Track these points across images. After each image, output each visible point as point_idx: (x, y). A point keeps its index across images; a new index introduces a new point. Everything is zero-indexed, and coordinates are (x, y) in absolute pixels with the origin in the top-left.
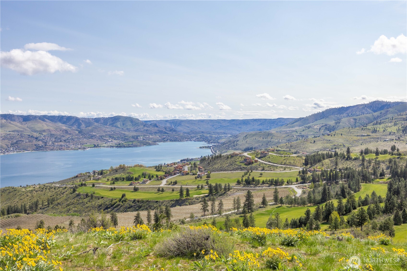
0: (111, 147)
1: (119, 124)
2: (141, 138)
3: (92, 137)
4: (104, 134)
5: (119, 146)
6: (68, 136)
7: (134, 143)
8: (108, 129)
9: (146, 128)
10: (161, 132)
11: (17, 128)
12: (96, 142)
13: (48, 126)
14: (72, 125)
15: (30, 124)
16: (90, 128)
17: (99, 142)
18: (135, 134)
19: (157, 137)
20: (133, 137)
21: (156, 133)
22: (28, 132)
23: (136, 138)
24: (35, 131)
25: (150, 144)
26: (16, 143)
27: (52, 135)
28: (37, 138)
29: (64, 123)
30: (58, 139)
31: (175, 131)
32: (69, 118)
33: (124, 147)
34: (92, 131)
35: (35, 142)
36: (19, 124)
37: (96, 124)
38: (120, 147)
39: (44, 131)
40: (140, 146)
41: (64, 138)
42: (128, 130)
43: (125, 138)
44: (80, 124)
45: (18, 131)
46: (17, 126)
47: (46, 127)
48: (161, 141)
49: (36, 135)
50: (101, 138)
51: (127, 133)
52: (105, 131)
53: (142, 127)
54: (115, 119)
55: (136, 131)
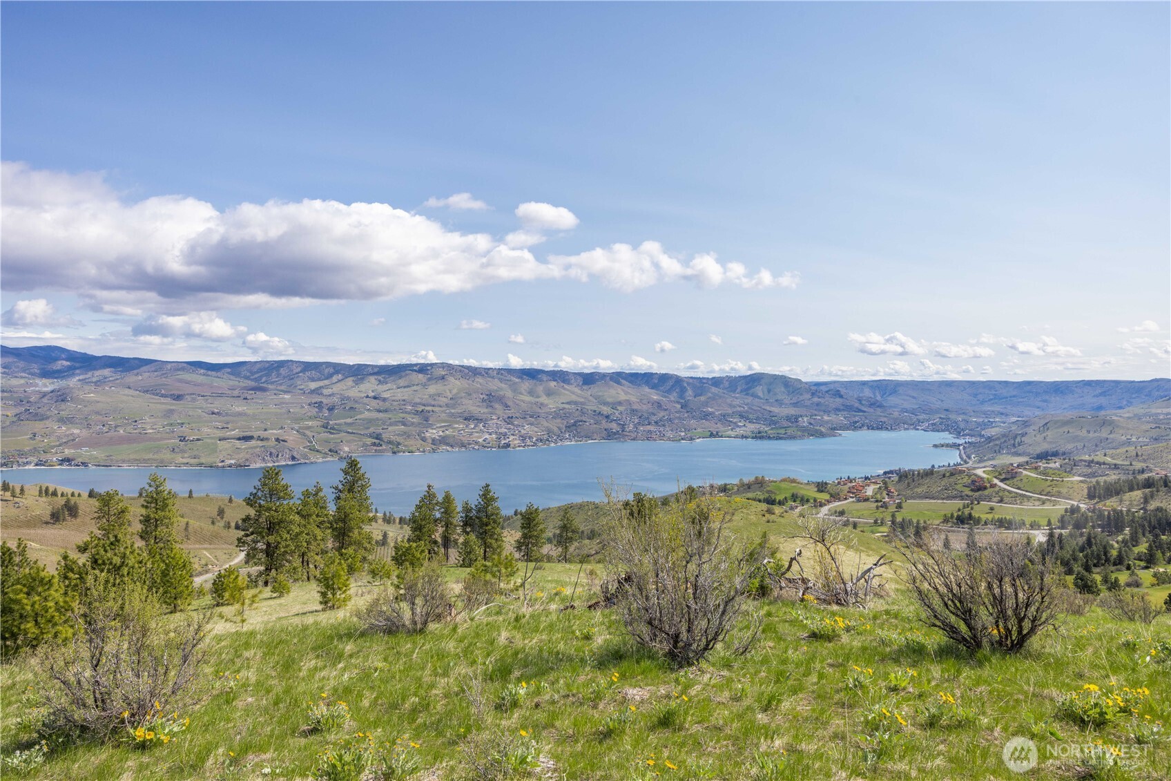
0: (743, 437)
1: (759, 390)
2: (804, 421)
3: (706, 416)
4: (730, 411)
5: (759, 436)
6: (662, 414)
7: (790, 431)
8: (738, 401)
9: (816, 400)
10: (849, 408)
11: (574, 398)
12: (712, 426)
13: (626, 393)
14: (669, 391)
15: (595, 390)
16: (702, 398)
17: (720, 427)
18: (792, 411)
19: (841, 418)
20: (788, 418)
21: (837, 410)
22: (592, 406)
23: (794, 419)
24: (605, 404)
25: (822, 435)
26: (574, 424)
27: (634, 411)
28: (607, 417)
29: (654, 387)
30: (644, 419)
31: (880, 406)
32: (664, 378)
33: (769, 438)
34: (706, 404)
35: (604, 424)
36: (577, 390)
37: (714, 389)
38: (761, 438)
39: (620, 403)
40: (801, 437)
41: (654, 418)
42: (779, 403)
43: (772, 421)
44: (683, 391)
45: (576, 403)
46: (573, 393)
47: (623, 397)
48: (847, 429)
49: (606, 410)
50: (724, 418)
51: (775, 410)
52: (731, 406)
53: (809, 396)
54: (752, 381)
55: (795, 405)
